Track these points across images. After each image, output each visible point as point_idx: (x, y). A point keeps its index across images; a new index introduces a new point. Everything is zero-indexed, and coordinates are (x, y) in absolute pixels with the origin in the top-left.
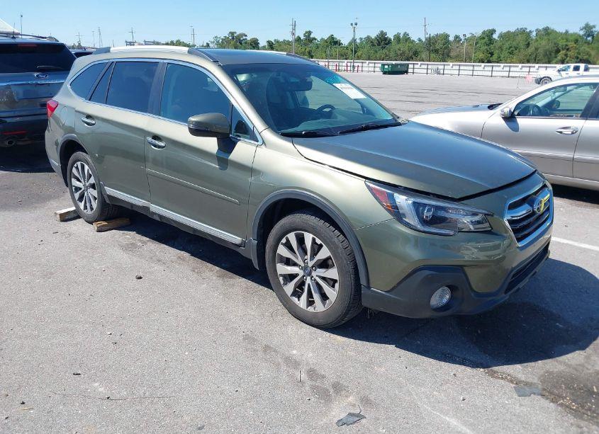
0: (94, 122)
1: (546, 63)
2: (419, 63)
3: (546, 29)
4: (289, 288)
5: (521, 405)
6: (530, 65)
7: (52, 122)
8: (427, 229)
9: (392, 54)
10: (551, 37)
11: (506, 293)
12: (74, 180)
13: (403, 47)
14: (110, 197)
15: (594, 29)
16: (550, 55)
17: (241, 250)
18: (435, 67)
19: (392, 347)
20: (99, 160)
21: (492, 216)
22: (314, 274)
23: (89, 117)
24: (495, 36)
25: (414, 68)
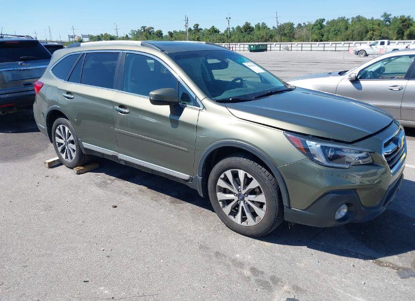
0: (72, 97)
1: (359, 40)
2: (275, 43)
3: (358, 17)
4: (227, 210)
5: (405, 285)
6: (349, 42)
7: (38, 97)
8: (331, 164)
9: (255, 38)
10: (362, 22)
11: (384, 206)
12: (57, 138)
13: (262, 33)
14: (86, 149)
15: (390, 17)
16: (362, 34)
17: (189, 184)
18: (285, 46)
19: (305, 248)
20: (77, 124)
21: (374, 153)
22: (246, 199)
23: (68, 93)
24: (324, 23)
25: (271, 47)
